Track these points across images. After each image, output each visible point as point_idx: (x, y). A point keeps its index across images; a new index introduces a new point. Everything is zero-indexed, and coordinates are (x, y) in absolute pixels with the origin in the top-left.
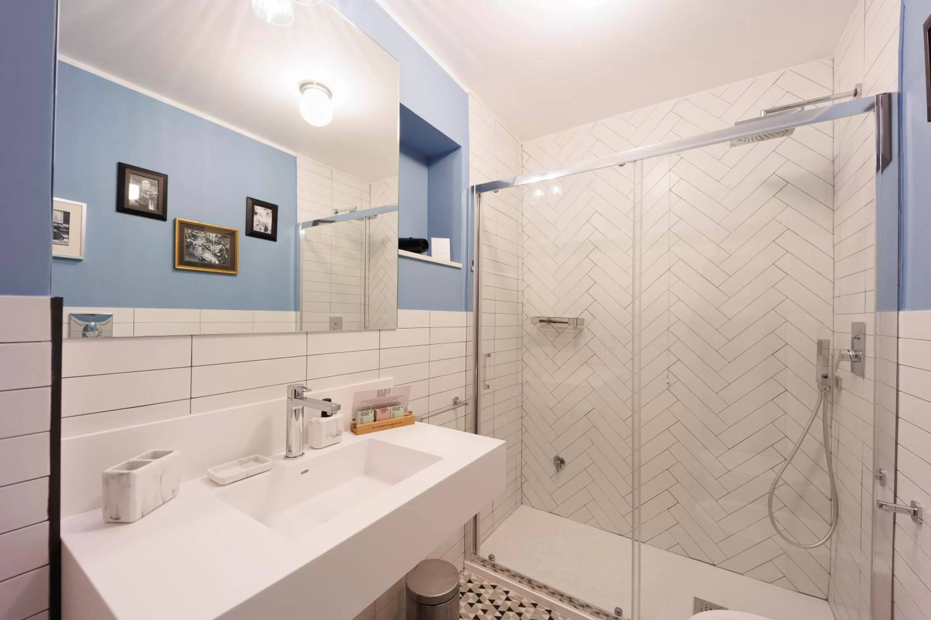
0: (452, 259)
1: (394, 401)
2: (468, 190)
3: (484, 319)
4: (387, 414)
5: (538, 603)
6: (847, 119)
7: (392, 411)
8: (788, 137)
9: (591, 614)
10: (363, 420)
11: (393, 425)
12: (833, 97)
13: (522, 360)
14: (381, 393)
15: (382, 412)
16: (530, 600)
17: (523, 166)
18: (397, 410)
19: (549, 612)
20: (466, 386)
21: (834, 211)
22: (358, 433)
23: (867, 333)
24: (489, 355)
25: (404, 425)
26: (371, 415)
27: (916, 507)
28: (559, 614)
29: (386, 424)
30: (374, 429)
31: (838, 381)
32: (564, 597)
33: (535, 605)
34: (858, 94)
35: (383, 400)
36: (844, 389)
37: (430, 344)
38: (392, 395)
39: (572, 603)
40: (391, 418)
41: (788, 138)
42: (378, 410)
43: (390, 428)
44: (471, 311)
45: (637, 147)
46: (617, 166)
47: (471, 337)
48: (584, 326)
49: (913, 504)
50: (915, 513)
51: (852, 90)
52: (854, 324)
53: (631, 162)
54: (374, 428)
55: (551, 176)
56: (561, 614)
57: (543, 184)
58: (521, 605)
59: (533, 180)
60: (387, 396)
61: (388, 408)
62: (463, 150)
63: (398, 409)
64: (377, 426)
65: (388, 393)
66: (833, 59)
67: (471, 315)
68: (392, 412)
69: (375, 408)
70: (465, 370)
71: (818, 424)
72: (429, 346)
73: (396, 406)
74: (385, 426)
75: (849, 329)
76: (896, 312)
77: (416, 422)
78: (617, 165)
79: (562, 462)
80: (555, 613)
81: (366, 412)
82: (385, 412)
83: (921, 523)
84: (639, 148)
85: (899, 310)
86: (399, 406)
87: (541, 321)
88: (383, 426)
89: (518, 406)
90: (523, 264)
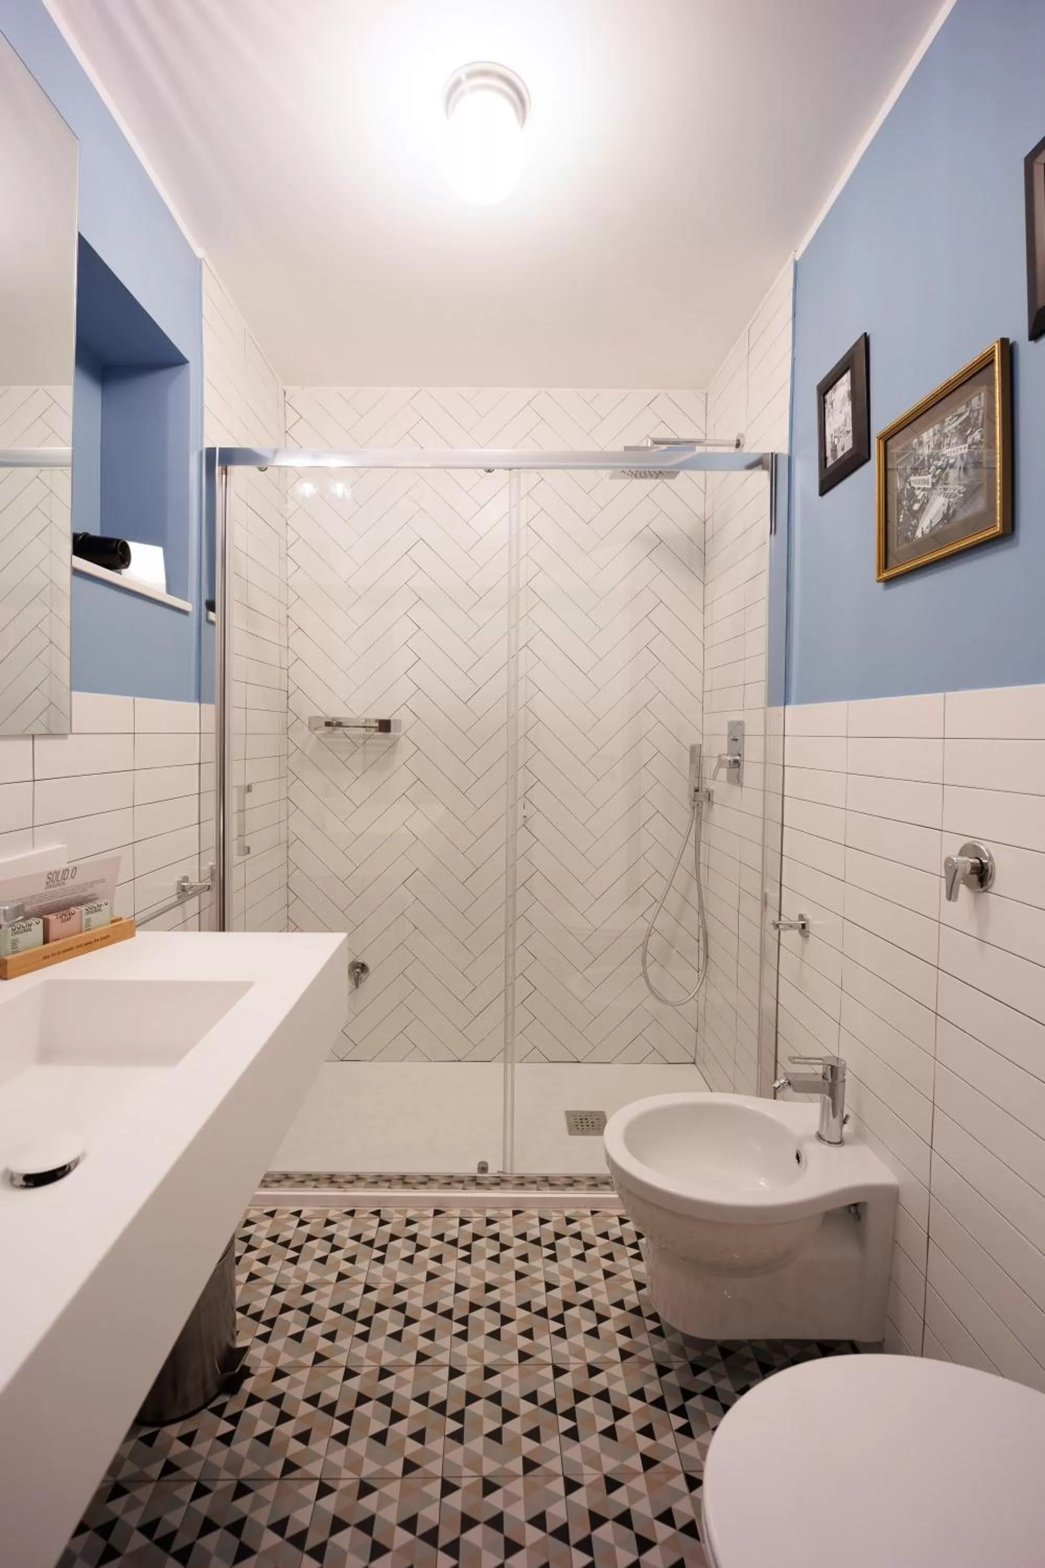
0: (169, 590)
1: (84, 894)
2: (201, 453)
3: (235, 718)
4: (73, 923)
5: (356, 1208)
6: (724, 473)
7: (84, 914)
8: (663, 481)
9: (439, 1188)
10: (19, 945)
11: (89, 945)
12: (707, 442)
13: (288, 798)
14: (54, 878)
15: (63, 921)
16: (339, 1208)
17: (286, 432)
18: (96, 911)
19: (377, 1213)
20: (199, 853)
21: (704, 585)
22: (9, 975)
23: (745, 734)
24: (249, 789)
25: (111, 943)
26: (37, 929)
27: (805, 920)
28: (392, 1210)
29: (74, 945)
30: (46, 961)
31: (709, 796)
32: (393, 1182)
33: (351, 1213)
34: (741, 445)
35: (59, 894)
36: (716, 803)
37: (134, 770)
38: (79, 880)
39: (409, 1185)
40: (81, 932)
41: (662, 483)
42: (52, 917)
43: (83, 954)
44: (211, 701)
45: (482, 448)
46: (483, 471)
47: (211, 754)
48: (401, 733)
49: (801, 917)
50: (804, 926)
51: (733, 438)
52: (731, 724)
53: (506, 469)
54: (45, 958)
55: (333, 462)
56: (394, 1208)
57: (321, 475)
58: (329, 1223)
59: (299, 461)
60: (70, 883)
61: (72, 909)
62: (192, 366)
63: (98, 909)
64: (53, 952)
65: (72, 877)
66: (707, 395)
67: (210, 710)
68: (85, 917)
69: (43, 913)
70: (197, 822)
71: (690, 851)
72: (133, 772)
73: (92, 904)
74: (71, 949)
75: (725, 731)
76: (783, 708)
77: (137, 933)
78: (483, 468)
79: (363, 968)
80: (386, 1210)
81: (25, 925)
82: (69, 919)
83: (808, 936)
84: (485, 450)
85: (785, 704)
86: (99, 903)
87: (328, 724)
88: (67, 950)
89: (281, 885)
90: (288, 617)
